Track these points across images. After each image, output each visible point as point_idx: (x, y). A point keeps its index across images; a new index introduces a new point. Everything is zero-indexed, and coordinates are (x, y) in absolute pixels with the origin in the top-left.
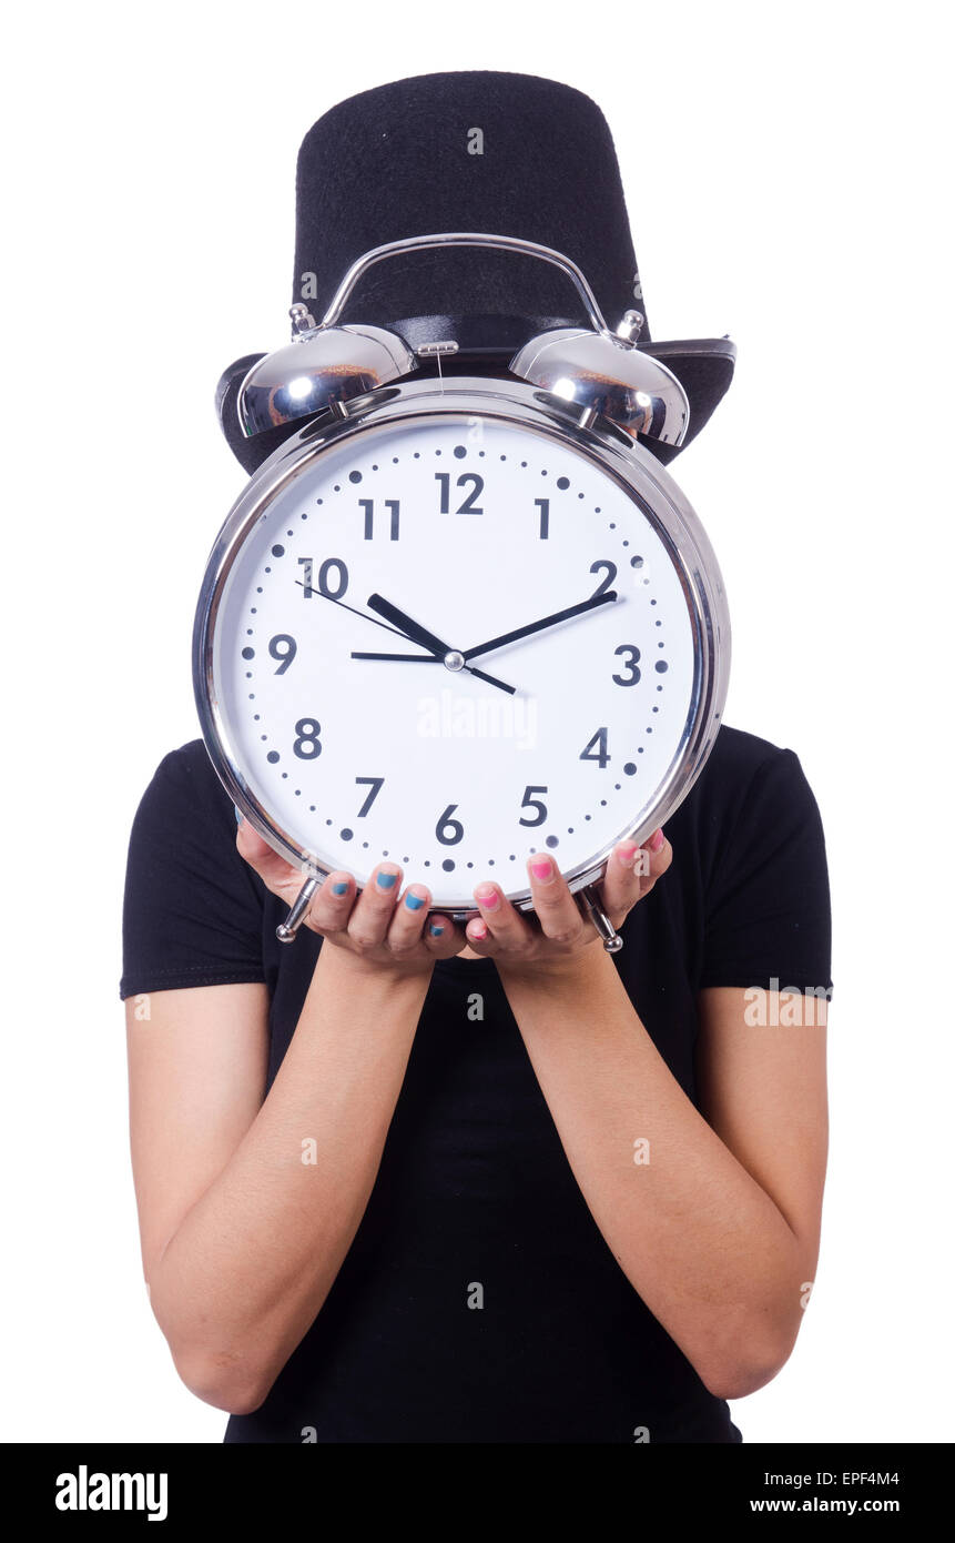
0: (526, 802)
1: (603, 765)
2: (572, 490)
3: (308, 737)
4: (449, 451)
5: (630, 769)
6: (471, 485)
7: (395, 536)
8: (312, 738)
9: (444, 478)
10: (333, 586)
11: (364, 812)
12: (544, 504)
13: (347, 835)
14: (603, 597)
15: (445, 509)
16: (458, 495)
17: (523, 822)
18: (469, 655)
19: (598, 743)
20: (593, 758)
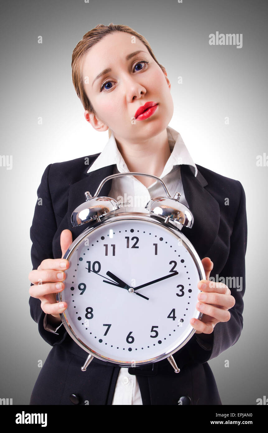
2: (164, 241)
5: (182, 321)
9: (128, 238)
19: (172, 313)
20: (171, 317)
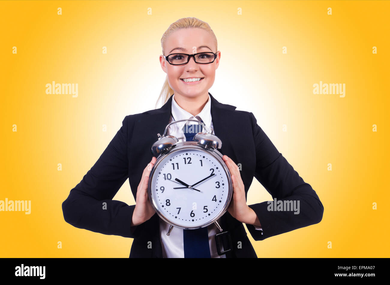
1: (216, 201)
2: (206, 158)
3: (168, 202)
4: (185, 154)
5: (220, 201)
6: (189, 159)
7: (178, 169)
8: (169, 202)
9: (185, 158)
10: (169, 178)
11: (178, 213)
12: (201, 161)
13: (176, 217)
14: (212, 175)
15: (185, 163)
16: (187, 161)
17: (204, 212)
18: (192, 186)
19: (215, 198)
20: (214, 200)
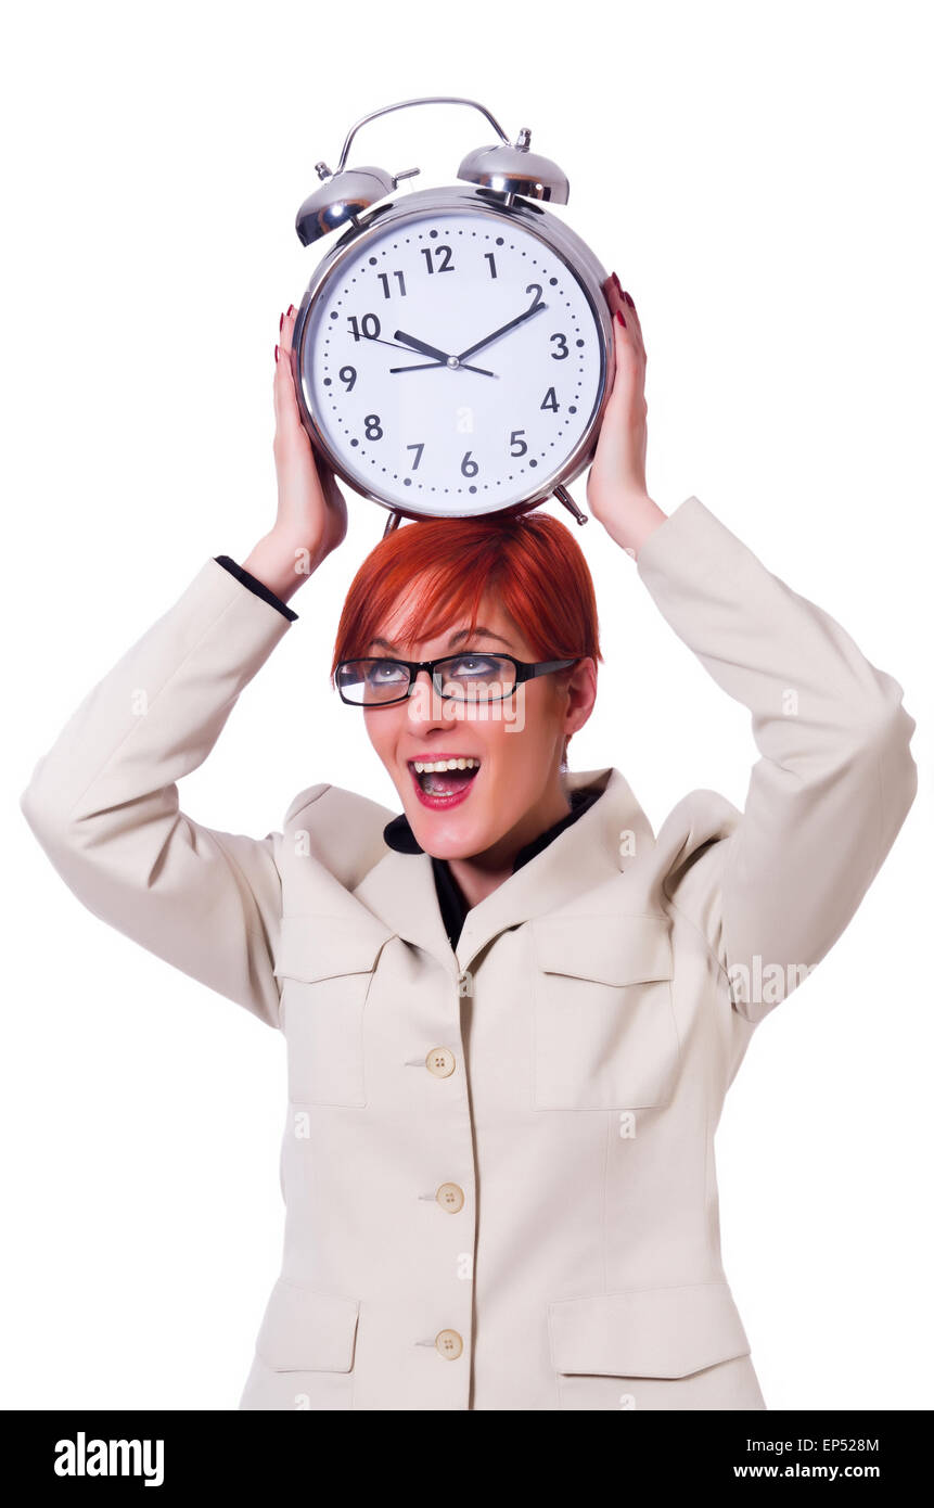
0: (513, 442)
1: (555, 411)
3: (373, 427)
4: (427, 236)
6: (444, 253)
7: (403, 293)
8: (375, 426)
10: (372, 331)
11: (415, 467)
12: (490, 256)
13: (408, 482)
14: (537, 307)
15: (431, 271)
16: (438, 261)
17: (513, 455)
18: (461, 358)
